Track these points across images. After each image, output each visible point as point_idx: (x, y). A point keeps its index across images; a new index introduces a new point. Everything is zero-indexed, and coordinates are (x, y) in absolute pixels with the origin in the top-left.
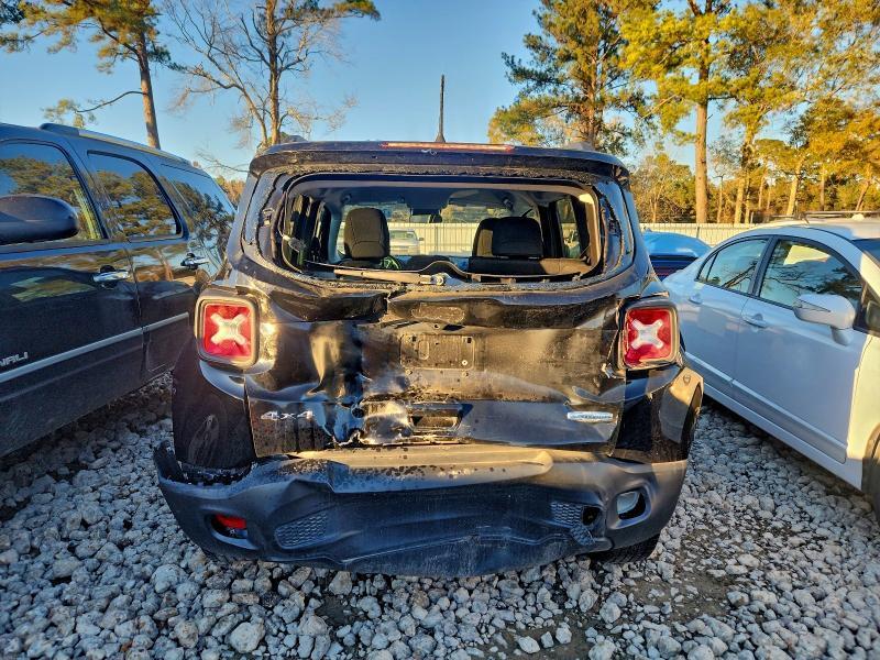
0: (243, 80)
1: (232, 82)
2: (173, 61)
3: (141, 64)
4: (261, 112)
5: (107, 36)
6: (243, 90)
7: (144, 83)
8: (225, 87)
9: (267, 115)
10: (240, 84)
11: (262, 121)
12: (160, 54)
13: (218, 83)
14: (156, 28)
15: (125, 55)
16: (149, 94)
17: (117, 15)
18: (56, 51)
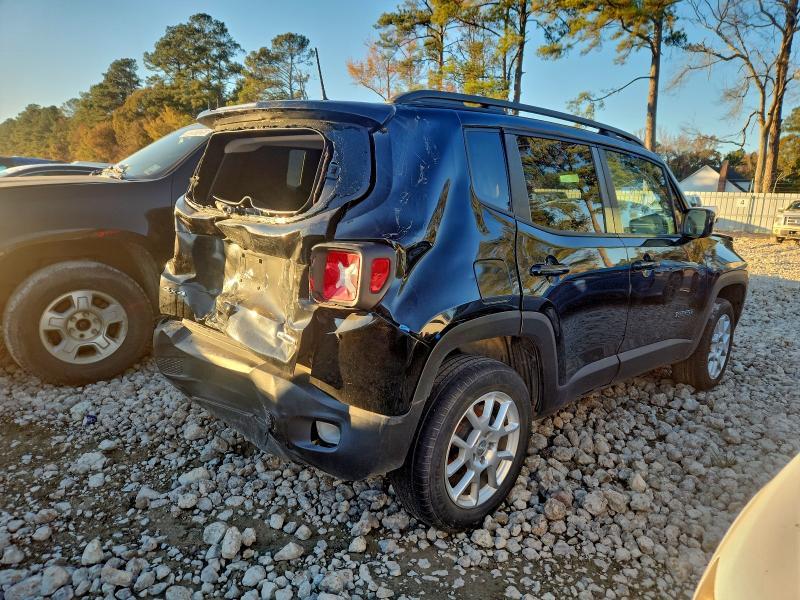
0: (749, 48)
1: (735, 53)
2: (688, 42)
3: (653, 51)
4: (763, 80)
5: (626, 32)
6: (747, 59)
7: (653, 68)
8: (725, 59)
9: (770, 82)
10: (744, 53)
11: (763, 88)
12: (676, 38)
13: (719, 56)
14: (676, 14)
15: (640, 46)
16: (655, 78)
17: (633, 11)
18: (587, 52)
